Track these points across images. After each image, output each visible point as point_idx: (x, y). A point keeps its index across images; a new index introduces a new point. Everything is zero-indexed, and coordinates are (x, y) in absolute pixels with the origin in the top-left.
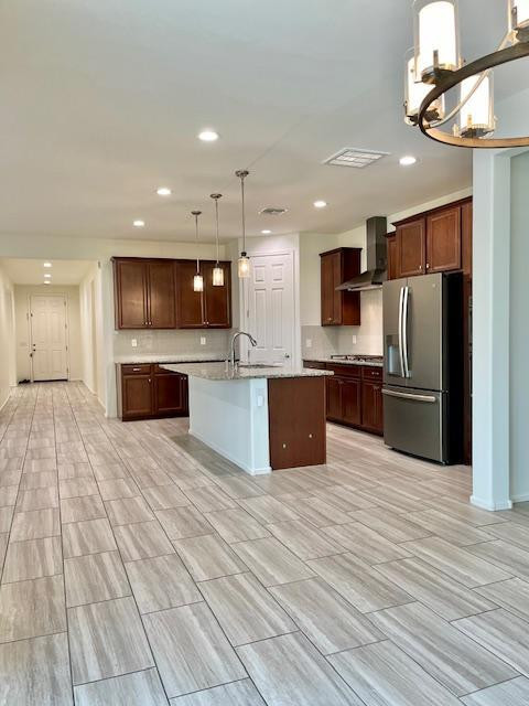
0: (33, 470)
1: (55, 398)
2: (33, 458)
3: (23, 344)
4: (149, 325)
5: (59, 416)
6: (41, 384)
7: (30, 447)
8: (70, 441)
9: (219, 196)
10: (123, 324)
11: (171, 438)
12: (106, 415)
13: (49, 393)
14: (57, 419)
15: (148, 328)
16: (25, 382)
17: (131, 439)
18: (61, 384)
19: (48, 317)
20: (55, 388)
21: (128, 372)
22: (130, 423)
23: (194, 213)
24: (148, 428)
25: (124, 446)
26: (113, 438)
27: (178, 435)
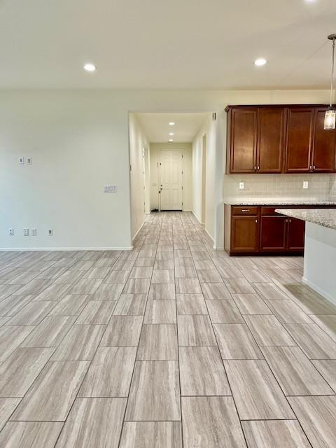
0: (154, 322)
1: (174, 226)
2: (154, 299)
3: (154, 185)
4: (258, 169)
5: (177, 244)
6: (165, 213)
7: (153, 282)
8: (187, 277)
10: (234, 169)
11: (285, 286)
12: (215, 247)
13: (170, 221)
14: (176, 248)
15: (256, 172)
16: (155, 211)
17: (244, 283)
18: (178, 214)
19: (171, 164)
20: (173, 217)
21: (238, 213)
22: (237, 259)
24: (255, 267)
25: (239, 291)
26: (226, 279)
27: (290, 282)
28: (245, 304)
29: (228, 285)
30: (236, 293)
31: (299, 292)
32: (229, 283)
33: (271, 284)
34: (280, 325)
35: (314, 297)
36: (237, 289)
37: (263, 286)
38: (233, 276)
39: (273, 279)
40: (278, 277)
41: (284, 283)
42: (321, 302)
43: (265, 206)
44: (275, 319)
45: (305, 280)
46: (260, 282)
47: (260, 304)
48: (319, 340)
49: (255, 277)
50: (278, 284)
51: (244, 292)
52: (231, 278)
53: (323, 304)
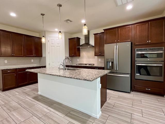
9: (60, 6)
15: (13, 56)
17: (14, 104)
22: (7, 92)
23: (41, 14)
24: (17, 93)
25: (12, 110)
26: (3, 105)
27: (34, 96)
28: (17, 117)
29: (5, 108)
30: (11, 111)
31: (39, 99)
32: (5, 106)
33: (27, 99)
34: (38, 120)
35: (45, 99)
36: (10, 109)
37: (23, 102)
38: (6, 102)
39: (27, 97)
40: (29, 95)
41: (32, 97)
42: (48, 100)
43: (19, 68)
44: (35, 118)
45: (39, 93)
46: (22, 100)
47: (25, 112)
48: (56, 119)
49: (18, 98)
50: (30, 98)
51: (15, 109)
52: (6, 103)
53: (49, 101)
